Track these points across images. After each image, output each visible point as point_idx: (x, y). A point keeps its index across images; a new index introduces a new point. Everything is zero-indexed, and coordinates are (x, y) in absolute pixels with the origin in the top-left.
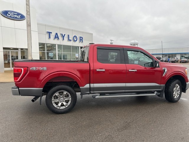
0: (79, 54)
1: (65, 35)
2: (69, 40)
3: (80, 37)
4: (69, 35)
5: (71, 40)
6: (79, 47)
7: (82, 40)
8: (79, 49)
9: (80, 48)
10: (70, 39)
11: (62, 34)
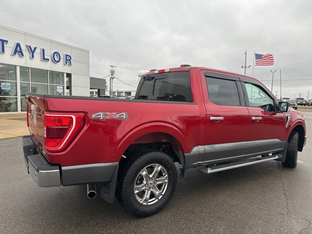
0: (63, 87)
1: (35, 48)
2: (44, 58)
3: (66, 55)
4: (43, 50)
5: (48, 60)
6: (64, 73)
7: (69, 60)
8: (63, 76)
9: (65, 75)
10: (46, 57)
11: (30, 47)
